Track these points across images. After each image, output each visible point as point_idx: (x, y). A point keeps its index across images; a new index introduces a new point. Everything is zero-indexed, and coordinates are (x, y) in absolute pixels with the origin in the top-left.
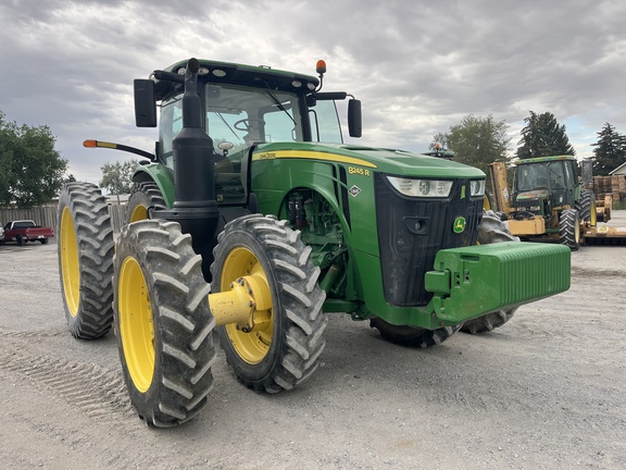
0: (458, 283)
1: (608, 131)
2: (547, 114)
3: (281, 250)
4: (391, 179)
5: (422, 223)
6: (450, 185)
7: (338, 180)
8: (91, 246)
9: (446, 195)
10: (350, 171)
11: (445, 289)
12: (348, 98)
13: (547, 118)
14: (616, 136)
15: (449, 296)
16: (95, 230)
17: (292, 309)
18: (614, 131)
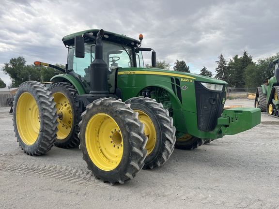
0: (233, 121)
1: (204, 69)
2: (183, 61)
3: (160, 110)
4: (202, 83)
5: (214, 100)
6: (222, 86)
7: (175, 84)
8: (48, 111)
9: (221, 90)
10: (182, 80)
11: (227, 123)
12: (152, 51)
13: (183, 63)
14: (207, 72)
15: (228, 126)
16: (49, 104)
17: (167, 133)
18: (206, 70)
